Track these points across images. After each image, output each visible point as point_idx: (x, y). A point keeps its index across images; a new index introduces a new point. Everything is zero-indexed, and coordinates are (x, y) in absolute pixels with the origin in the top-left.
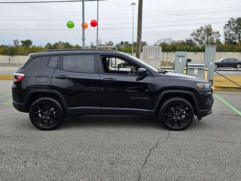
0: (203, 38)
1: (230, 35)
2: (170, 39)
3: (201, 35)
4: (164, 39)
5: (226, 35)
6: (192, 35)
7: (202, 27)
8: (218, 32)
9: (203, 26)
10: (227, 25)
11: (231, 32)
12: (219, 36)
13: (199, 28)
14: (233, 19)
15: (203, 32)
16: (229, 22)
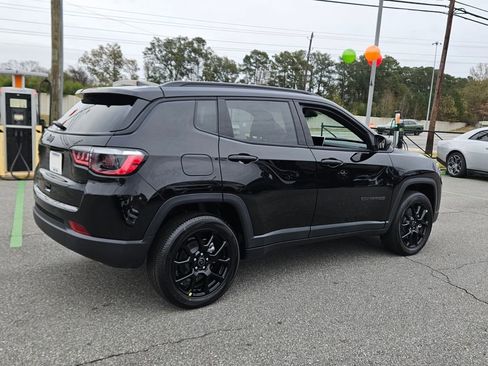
0: (106, 69)
1: (155, 71)
2: (33, 63)
3: (101, 63)
4: (19, 62)
5: (147, 69)
6: (84, 61)
7: (102, 48)
8: (133, 62)
9: (105, 46)
10: (150, 49)
11: (157, 65)
12: (136, 69)
13: (97, 48)
14: (159, 40)
15: (104, 57)
16: (153, 44)
